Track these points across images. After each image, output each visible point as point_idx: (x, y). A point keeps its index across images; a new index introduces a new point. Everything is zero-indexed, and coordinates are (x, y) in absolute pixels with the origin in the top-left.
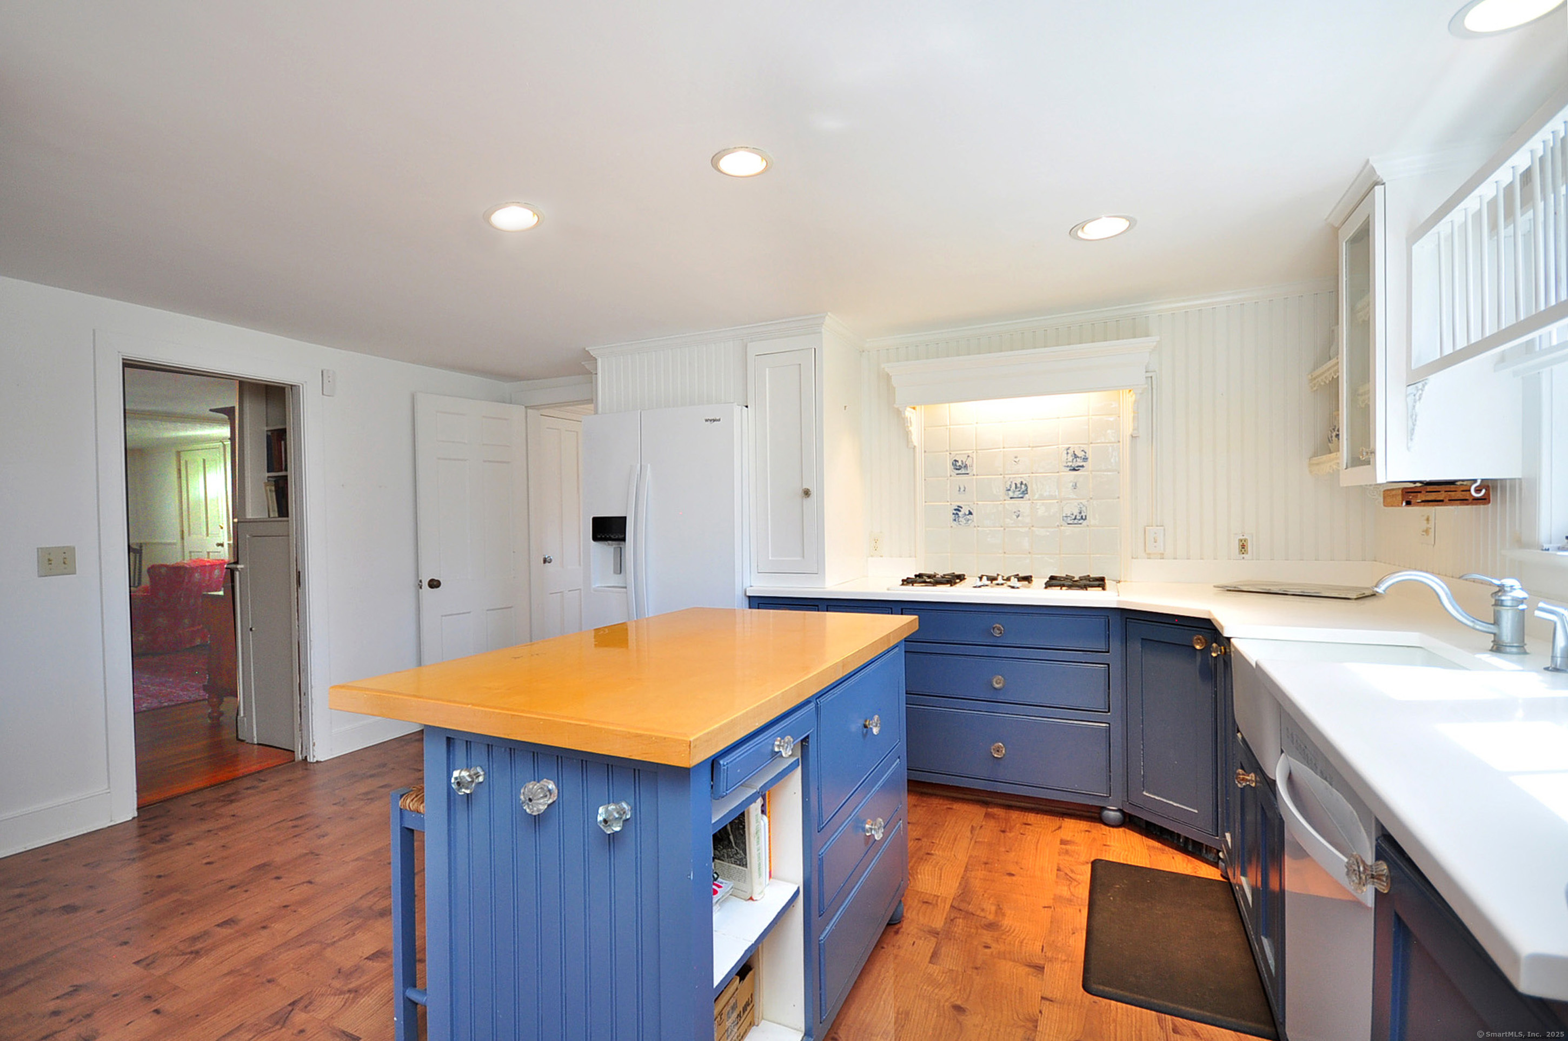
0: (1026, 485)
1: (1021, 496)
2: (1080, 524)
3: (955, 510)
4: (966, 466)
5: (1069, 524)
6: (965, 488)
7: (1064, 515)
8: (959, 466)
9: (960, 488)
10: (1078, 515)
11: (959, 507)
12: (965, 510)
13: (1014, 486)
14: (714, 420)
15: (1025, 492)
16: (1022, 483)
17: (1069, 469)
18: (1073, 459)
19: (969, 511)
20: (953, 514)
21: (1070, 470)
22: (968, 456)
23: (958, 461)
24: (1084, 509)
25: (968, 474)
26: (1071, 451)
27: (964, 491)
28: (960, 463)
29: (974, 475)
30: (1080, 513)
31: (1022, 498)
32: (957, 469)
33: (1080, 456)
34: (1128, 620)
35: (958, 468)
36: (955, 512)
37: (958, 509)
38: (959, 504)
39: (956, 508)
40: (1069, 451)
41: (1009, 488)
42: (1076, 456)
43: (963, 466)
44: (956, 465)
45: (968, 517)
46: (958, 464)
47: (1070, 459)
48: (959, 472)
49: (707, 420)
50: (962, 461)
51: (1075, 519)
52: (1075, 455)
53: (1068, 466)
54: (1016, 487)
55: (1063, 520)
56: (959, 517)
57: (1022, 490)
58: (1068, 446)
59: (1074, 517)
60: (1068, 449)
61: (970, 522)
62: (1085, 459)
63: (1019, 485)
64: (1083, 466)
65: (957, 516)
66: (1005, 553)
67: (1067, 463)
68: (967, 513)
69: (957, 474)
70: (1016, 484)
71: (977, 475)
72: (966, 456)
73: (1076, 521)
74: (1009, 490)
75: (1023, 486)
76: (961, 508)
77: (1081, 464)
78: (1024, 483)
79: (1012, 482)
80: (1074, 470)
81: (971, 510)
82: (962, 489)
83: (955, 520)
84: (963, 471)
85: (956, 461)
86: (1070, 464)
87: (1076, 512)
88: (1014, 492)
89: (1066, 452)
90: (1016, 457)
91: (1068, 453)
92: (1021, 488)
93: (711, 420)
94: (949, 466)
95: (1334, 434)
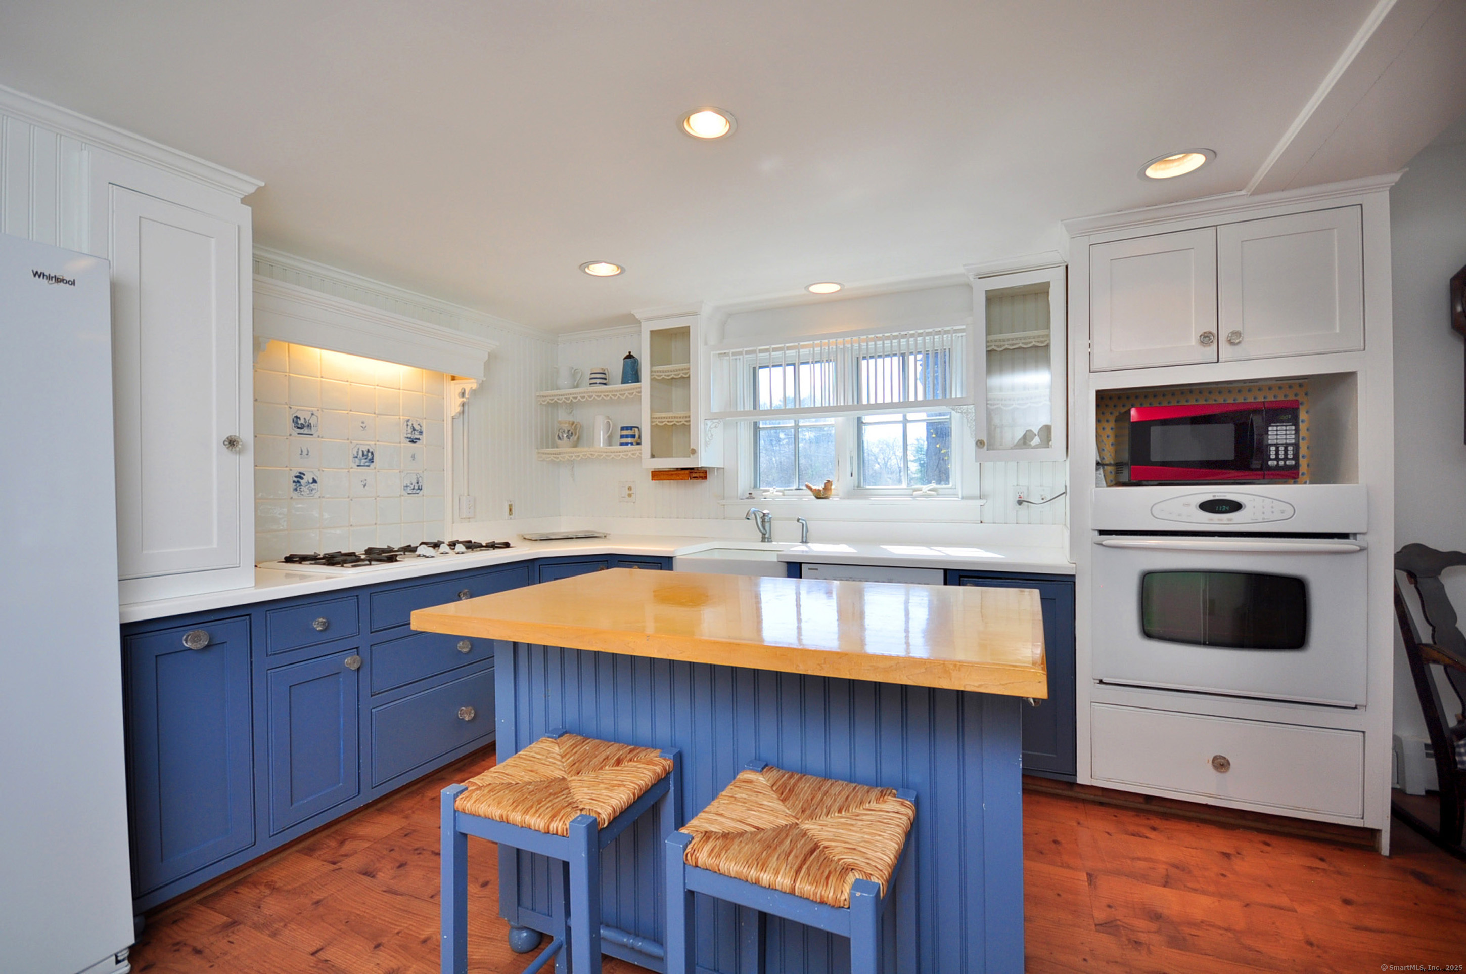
0: (372, 453)
1: (367, 464)
2: (418, 493)
3: (296, 477)
4: (309, 426)
5: (409, 494)
6: (308, 451)
7: (405, 485)
8: (302, 424)
9: (302, 451)
10: (416, 485)
11: (300, 473)
12: (308, 478)
13: (361, 453)
15: (372, 461)
16: (368, 451)
17: (408, 440)
18: (412, 432)
19: (313, 479)
20: (294, 482)
21: (410, 442)
22: (312, 414)
23: (299, 418)
24: (420, 479)
25: (312, 435)
26: (410, 424)
27: (307, 454)
28: (302, 421)
29: (319, 437)
30: (418, 483)
31: (368, 466)
32: (298, 428)
33: (417, 429)
35: (300, 426)
36: (296, 480)
37: (300, 476)
38: (302, 470)
39: (298, 474)
40: (409, 423)
41: (356, 455)
42: (414, 430)
43: (306, 425)
44: (297, 423)
45: (312, 486)
46: (299, 422)
47: (410, 431)
48: (301, 431)
50: (305, 419)
51: (414, 489)
52: (413, 428)
53: (408, 438)
54: (363, 455)
55: (404, 489)
56: (301, 486)
57: (368, 457)
58: (409, 418)
59: (412, 487)
60: (408, 421)
61: (314, 491)
62: (421, 433)
63: (366, 453)
64: (419, 439)
65: (298, 485)
66: (350, 526)
67: (407, 434)
68: (311, 481)
69: (299, 434)
70: (363, 451)
71: (322, 438)
72: (310, 413)
73: (414, 491)
74: (357, 457)
75: (370, 454)
76: (304, 475)
77: (418, 437)
78: (371, 450)
79: (359, 449)
80: (412, 442)
81: (316, 478)
82: (305, 452)
83: (296, 489)
84: (305, 431)
85: (297, 417)
86: (409, 436)
87: (414, 482)
88: (360, 460)
89: (406, 424)
90: (363, 423)
91: (407, 425)
92: (367, 455)
94: (289, 424)
95: (565, 436)
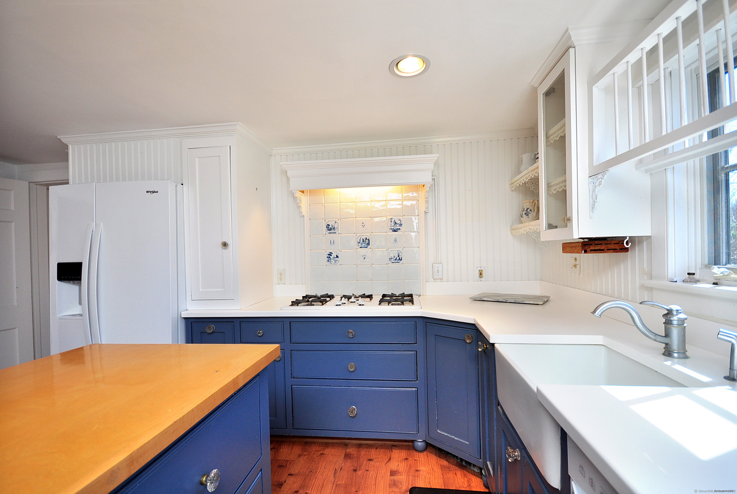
0: (368, 240)
1: (366, 246)
2: (399, 262)
3: (328, 255)
4: (334, 228)
5: (392, 263)
6: (334, 241)
7: (390, 258)
8: (330, 228)
9: (331, 242)
10: (397, 257)
11: (330, 253)
12: (334, 255)
13: (362, 240)
14: (154, 192)
15: (368, 244)
16: (366, 239)
17: (392, 230)
18: (394, 225)
19: (337, 255)
20: (327, 257)
21: (393, 231)
22: (336, 222)
23: (329, 225)
24: (400, 254)
25: (335, 233)
27: (333, 243)
28: (331, 227)
29: (339, 234)
30: (399, 256)
31: (367, 247)
32: (329, 230)
33: (398, 223)
34: (427, 323)
35: (329, 229)
36: (328, 256)
37: (330, 254)
38: (331, 251)
39: (329, 253)
40: (392, 220)
41: (359, 242)
42: (396, 223)
43: (332, 228)
44: (328, 228)
45: (336, 259)
46: (329, 227)
47: (393, 225)
48: (330, 232)
49: (147, 192)
50: (332, 225)
51: (396, 260)
52: (395, 222)
53: (391, 229)
55: (390, 260)
56: (330, 259)
57: (366, 243)
58: (392, 217)
59: (395, 259)
60: (392, 219)
61: (337, 262)
62: (401, 225)
63: (365, 240)
64: (399, 229)
65: (329, 258)
66: (357, 280)
67: (391, 227)
68: (335, 257)
69: (329, 233)
70: (363, 239)
71: (341, 234)
72: (334, 222)
73: (396, 261)
74: (359, 243)
75: (367, 241)
76: (332, 253)
77: (398, 228)
78: (368, 238)
79: (361, 238)
80: (395, 231)
81: (338, 255)
82: (332, 242)
83: (328, 261)
84: (332, 231)
85: (328, 225)
86: (392, 228)
87: (396, 256)
88: (362, 244)
89: (390, 221)
90: (363, 223)
91: (391, 221)
92: (366, 241)
93: (151, 192)
94: (325, 228)
95: (524, 213)
